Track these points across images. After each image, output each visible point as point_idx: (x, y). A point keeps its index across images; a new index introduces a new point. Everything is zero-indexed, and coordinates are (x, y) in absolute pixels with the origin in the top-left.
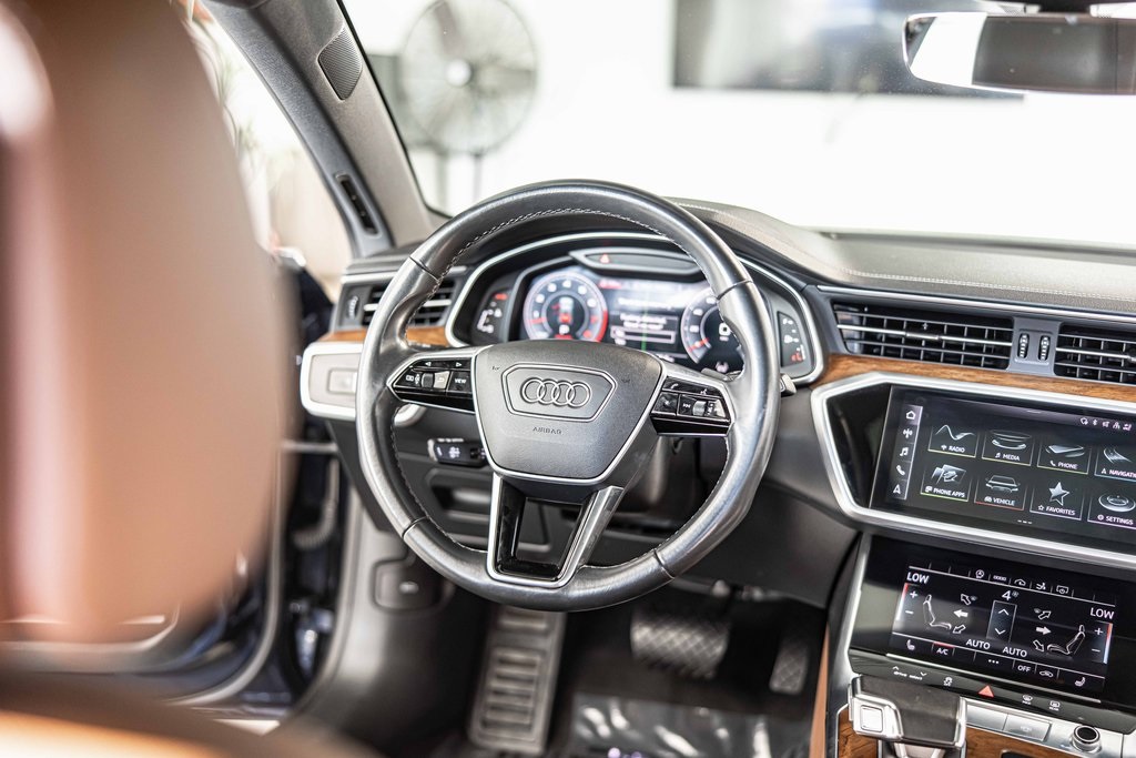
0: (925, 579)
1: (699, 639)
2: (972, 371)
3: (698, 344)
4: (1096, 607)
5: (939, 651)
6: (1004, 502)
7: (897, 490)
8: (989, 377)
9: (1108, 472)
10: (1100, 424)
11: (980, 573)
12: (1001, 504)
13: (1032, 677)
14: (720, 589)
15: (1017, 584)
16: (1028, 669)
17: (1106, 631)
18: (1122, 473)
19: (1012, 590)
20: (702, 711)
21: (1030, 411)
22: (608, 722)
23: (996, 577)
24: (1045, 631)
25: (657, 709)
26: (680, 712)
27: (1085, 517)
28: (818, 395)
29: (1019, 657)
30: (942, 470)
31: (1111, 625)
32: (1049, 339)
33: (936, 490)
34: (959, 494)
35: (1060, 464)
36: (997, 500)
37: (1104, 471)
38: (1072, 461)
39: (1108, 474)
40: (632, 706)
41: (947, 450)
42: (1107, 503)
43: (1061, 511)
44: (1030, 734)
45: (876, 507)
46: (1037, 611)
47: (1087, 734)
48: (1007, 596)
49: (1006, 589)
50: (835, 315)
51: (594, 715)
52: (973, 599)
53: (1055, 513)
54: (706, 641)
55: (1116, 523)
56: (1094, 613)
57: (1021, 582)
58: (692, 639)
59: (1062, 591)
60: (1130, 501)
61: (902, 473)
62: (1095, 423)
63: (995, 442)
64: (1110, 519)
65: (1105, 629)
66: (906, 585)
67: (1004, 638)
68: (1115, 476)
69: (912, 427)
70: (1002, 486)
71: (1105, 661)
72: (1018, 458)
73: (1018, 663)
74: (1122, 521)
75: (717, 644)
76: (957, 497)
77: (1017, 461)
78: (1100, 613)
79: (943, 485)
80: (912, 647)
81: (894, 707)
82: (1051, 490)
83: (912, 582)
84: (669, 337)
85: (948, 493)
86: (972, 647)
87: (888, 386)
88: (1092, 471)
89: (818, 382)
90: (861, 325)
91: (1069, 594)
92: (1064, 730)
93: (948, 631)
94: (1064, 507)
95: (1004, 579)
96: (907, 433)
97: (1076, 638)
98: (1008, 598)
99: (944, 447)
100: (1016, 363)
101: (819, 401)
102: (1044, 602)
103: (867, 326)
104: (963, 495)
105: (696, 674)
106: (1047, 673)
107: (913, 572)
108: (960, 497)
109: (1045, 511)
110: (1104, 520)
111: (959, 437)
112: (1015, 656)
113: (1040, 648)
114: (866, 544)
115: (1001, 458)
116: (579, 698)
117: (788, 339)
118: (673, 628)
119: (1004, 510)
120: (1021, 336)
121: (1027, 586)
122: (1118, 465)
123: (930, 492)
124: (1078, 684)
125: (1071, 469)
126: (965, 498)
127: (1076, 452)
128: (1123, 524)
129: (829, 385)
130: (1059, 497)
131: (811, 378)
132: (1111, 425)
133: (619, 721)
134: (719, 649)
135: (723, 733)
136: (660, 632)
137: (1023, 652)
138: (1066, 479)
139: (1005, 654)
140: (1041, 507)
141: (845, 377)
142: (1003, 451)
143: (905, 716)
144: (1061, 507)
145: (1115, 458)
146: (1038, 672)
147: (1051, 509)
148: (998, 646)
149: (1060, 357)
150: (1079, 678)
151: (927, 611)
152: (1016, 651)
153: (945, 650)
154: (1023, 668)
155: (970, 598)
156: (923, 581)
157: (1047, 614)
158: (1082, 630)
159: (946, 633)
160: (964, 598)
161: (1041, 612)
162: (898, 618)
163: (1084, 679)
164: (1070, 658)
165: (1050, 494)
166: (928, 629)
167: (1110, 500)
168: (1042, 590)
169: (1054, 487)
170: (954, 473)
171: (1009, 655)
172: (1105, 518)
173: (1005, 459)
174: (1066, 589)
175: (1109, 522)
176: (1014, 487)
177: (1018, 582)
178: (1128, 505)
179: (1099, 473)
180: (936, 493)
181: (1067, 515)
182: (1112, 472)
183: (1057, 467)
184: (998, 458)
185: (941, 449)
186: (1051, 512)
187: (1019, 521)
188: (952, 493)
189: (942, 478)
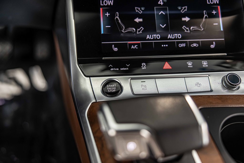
5: (133, 47)
13: (188, 50)
16: (184, 45)
17: (218, 11)
24: (187, 19)
29: (178, 39)
31: (219, 7)
46: (180, 8)
52: (143, 9)
56: (209, 2)
65: (216, 9)
66: (101, 9)
67: (166, 29)
71: (222, 29)
73: (178, 43)
78: (212, 2)
80: (116, 49)
83: (104, 6)
86: (151, 40)
93: (134, 33)
97: (204, 20)
106: (195, 45)
112: (175, 39)
113: (187, 30)
124: (212, 46)
137: (179, 36)
139: (170, 39)
146: (190, 45)
148: (164, 35)
150: (211, 43)
151: (119, 23)
152: (175, 36)
153: (135, 46)
154: (181, 45)
155: (141, 9)
156: (111, 4)
157: (185, 9)
158: (206, 14)
159: (133, 34)
160: (137, 9)
161: (182, 8)
162: (102, 32)
163: (214, 43)
164: (204, 32)
166: (122, 35)
171: (172, 39)
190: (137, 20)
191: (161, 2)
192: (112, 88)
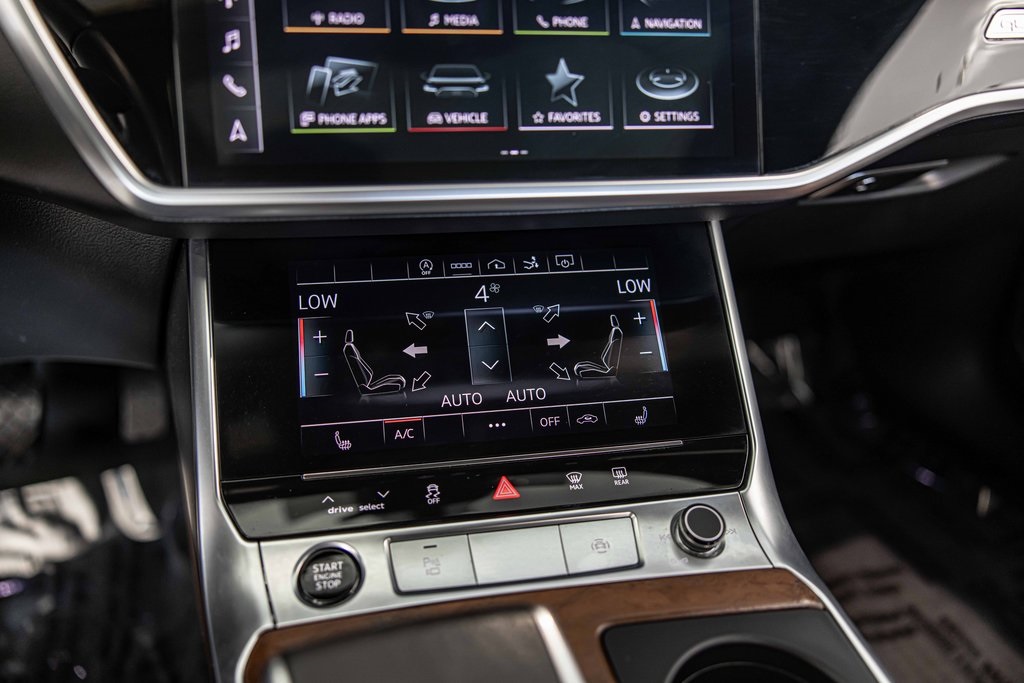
0: (332, 301)
4: (623, 277)
5: (398, 434)
6: (467, 118)
7: (238, 133)
9: (642, 23)
11: (426, 266)
12: (463, 124)
13: (569, 434)
15: (493, 270)
16: (556, 420)
17: (650, 318)
18: (667, 23)
19: (487, 282)
23: (455, 266)
24: (562, 341)
27: (619, 125)
29: (536, 402)
30: (327, 71)
31: (653, 303)
33: (323, 118)
34: (375, 117)
35: (556, 21)
36: (453, 118)
37: (635, 24)
38: (575, 11)
39: (643, 28)
41: (325, 23)
42: (650, 86)
43: (576, 117)
45: (200, 181)
46: (539, 310)
49: (480, 282)
52: (428, 316)
53: (566, 124)
55: (672, 123)
56: (623, 288)
57: (498, 264)
59: (565, 263)
60: (688, 75)
61: (240, 92)
64: (660, 116)
65: (645, 311)
66: (300, 321)
67: (500, 374)
68: (656, 30)
70: (456, 85)
71: (665, 368)
73: (538, 414)
74: (682, 116)
76: (371, 125)
77: (473, 27)
78: (631, 288)
79: (335, 105)
80: (345, 445)
82: (551, 78)
83: (310, 313)
85: (350, 119)
86: (454, 409)
88: (614, 30)
91: (577, 267)
93: (403, 390)
94: (579, 109)
95: (468, 265)
97: (611, 341)
98: (485, 297)
99: (318, 18)
104: (381, 118)
106: (588, 418)
107: (306, 292)
108: (378, 125)
109: (546, 123)
110: (652, 122)
112: (528, 403)
113: (563, 374)
114: (199, 261)
115: (441, 25)
119: (471, 136)
121: (509, 269)
122: (658, 8)
123: (312, 125)
124: (640, 420)
125: (577, 28)
126: (388, 125)
128: (683, 122)
130: (566, 90)
137: (537, 391)
138: (570, 48)
139: (512, 404)
140: (538, 117)
142: (443, 10)
144: (573, 109)
146: (573, 419)
147: (558, 117)
148: (495, 392)
150: (637, 409)
151: (354, 362)
152: (528, 393)
153: (407, 431)
154: (548, 421)
155: (422, 317)
156: (330, 305)
157: (554, 310)
158: (615, 324)
159: (400, 395)
160: (413, 318)
161: (546, 311)
162: (303, 393)
163: (645, 408)
164: (613, 379)
165: (549, 86)
166: (365, 397)
167: (655, 80)
168: (534, 270)
169: (554, 71)
170: (352, 72)
171: (519, 404)
172: (653, 117)
173: (450, 26)
174: (569, 259)
175: (660, 123)
176: (479, 85)
177: (492, 265)
178: (687, 85)
179: (628, 28)
180: (324, 126)
181: (588, 124)
182: (650, 23)
183: (551, 28)
184: (435, 27)
185: (313, 24)
186: (558, 124)
187: (504, 153)
188: (358, 118)
189: (331, 90)
190: (412, 351)
191: (482, 294)
192: (328, 575)
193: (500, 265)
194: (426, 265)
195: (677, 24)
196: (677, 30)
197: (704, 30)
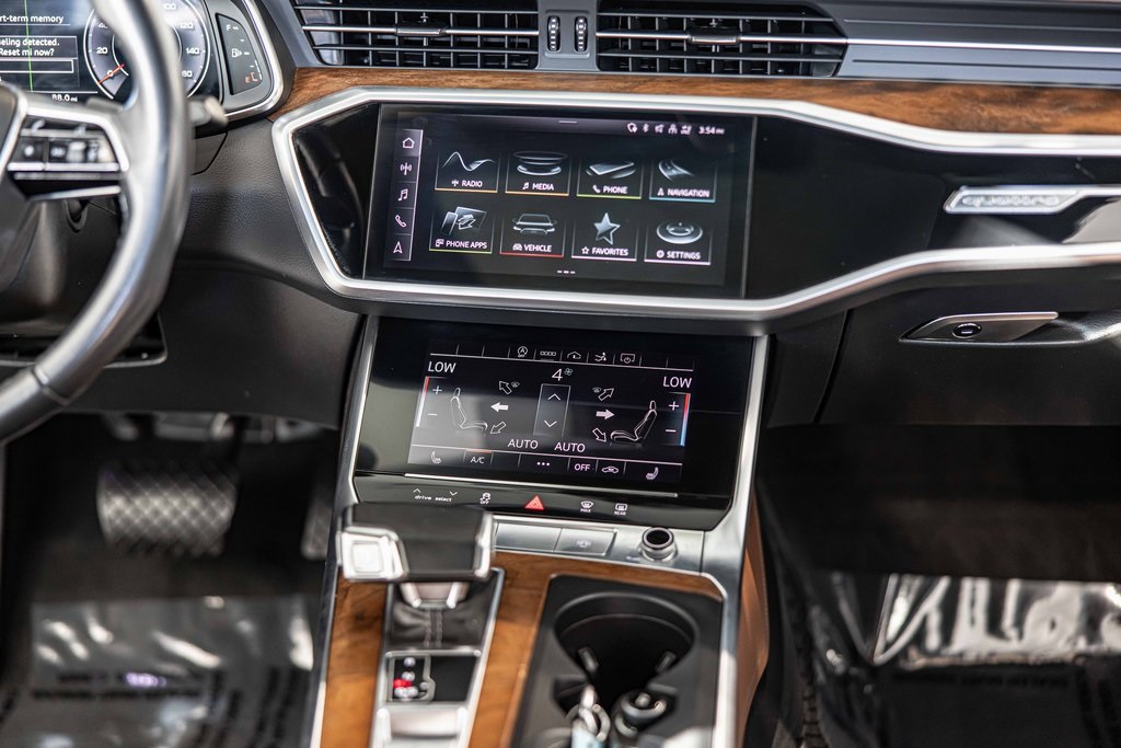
0: (451, 368)
1: (195, 503)
2: (489, 75)
3: (110, 73)
4: (671, 375)
5: (474, 460)
6: (538, 248)
7: (398, 249)
8: (510, 81)
9: (665, 191)
10: (652, 129)
12: (535, 252)
13: (593, 477)
14: (220, 427)
15: (571, 359)
16: (587, 467)
17: (682, 407)
18: (684, 192)
19: (564, 367)
20: (215, 602)
21: (563, 121)
22: (84, 636)
23: (543, 353)
24: (608, 414)
25: (151, 609)
26: (184, 607)
27: (640, 258)
28: (281, 129)
29: (576, 453)
30: (456, 215)
31: (689, 396)
32: (586, 21)
33: (449, 243)
34: (480, 244)
35: (606, 188)
36: (529, 247)
37: (661, 192)
38: (620, 183)
39: (666, 195)
40: (116, 610)
41: (459, 186)
42: (666, 234)
43: (611, 251)
44: (588, 549)
45: (372, 276)
46: (597, 391)
47: (658, 538)
48: (558, 375)
49: (556, 367)
50: (298, 12)
51: (62, 630)
52: (515, 385)
53: (604, 255)
54: (205, 504)
55: (679, 259)
56: (668, 383)
57: (575, 355)
58: (185, 503)
59: (628, 360)
60: (695, 228)
61: (403, 224)
62: (646, 128)
63: (521, 169)
64: (671, 254)
65: (681, 400)
66: (427, 378)
67: (556, 431)
68: (675, 196)
69: (411, 160)
70: (534, 227)
71: (682, 443)
72: (552, 187)
73: (574, 461)
74: (687, 255)
75: (222, 505)
76: (477, 249)
77: (551, 191)
78: (675, 383)
79: (457, 235)
80: (437, 461)
81: (394, 536)
82: (597, 225)
83: (435, 374)
84: (66, 66)
85: (465, 244)
86: (516, 449)
87: (375, 106)
88: (645, 195)
89: (280, 108)
90: (338, 24)
91: (636, 363)
92: (631, 537)
93: (484, 432)
94: (614, 247)
95: (553, 354)
96: (406, 168)
97: (646, 419)
98: (560, 377)
99: (455, 182)
100: (549, 59)
101: (282, 135)
102: (604, 377)
103: (346, 24)
104: (484, 245)
105: (196, 552)
106: (611, 469)
107: (435, 360)
108: (482, 249)
109: (590, 254)
110: (665, 258)
111: (474, 167)
112: (570, 453)
113: (602, 437)
114: (371, 331)
115: (530, 189)
116: (37, 611)
117: (236, 53)
118: (156, 493)
119: (539, 260)
120: (549, 19)
121: (583, 360)
122: (678, 182)
123: (442, 247)
124: (650, 476)
125: (619, 194)
126: (488, 249)
127: (624, 171)
128: (688, 260)
129: (297, 112)
130: (607, 233)
131: (270, 104)
132: (666, 129)
133: (99, 634)
134: (225, 513)
135: (246, 627)
136: (138, 502)
137: (581, 446)
138: (614, 208)
139: (558, 452)
140: (585, 250)
141: (317, 99)
142: (533, 180)
143: (409, 547)
144: (610, 246)
145: (674, 172)
146: (600, 468)
147: (599, 251)
148: (548, 442)
149: (603, 45)
150: (651, 469)
151: (456, 409)
152: (572, 446)
153: (480, 458)
154: (580, 467)
155: (510, 386)
156: (449, 370)
157: (609, 392)
158: (653, 407)
159: (481, 435)
160: (503, 386)
161: (602, 392)
162: (418, 425)
163: (657, 469)
164: (639, 445)
165: (596, 230)
166: (458, 432)
167: (671, 230)
168: (602, 362)
169: (600, 221)
170: (471, 216)
171: (563, 453)
172: (666, 255)
173: (536, 190)
174: (632, 357)
175: (671, 259)
176: (549, 227)
177: (571, 356)
178: (693, 234)
179: (655, 195)
180: (449, 247)
181: (619, 256)
182: (670, 192)
183: (602, 193)
184: (526, 190)
185: (452, 186)
186: (598, 255)
187: (560, 272)
188: (470, 244)
189: (456, 226)
190: (497, 407)
193: (577, 356)
194: (523, 351)
195: (692, 193)
196: (690, 197)
197: (711, 197)
